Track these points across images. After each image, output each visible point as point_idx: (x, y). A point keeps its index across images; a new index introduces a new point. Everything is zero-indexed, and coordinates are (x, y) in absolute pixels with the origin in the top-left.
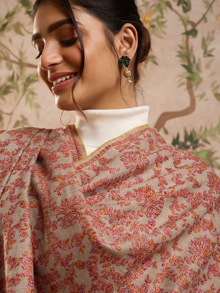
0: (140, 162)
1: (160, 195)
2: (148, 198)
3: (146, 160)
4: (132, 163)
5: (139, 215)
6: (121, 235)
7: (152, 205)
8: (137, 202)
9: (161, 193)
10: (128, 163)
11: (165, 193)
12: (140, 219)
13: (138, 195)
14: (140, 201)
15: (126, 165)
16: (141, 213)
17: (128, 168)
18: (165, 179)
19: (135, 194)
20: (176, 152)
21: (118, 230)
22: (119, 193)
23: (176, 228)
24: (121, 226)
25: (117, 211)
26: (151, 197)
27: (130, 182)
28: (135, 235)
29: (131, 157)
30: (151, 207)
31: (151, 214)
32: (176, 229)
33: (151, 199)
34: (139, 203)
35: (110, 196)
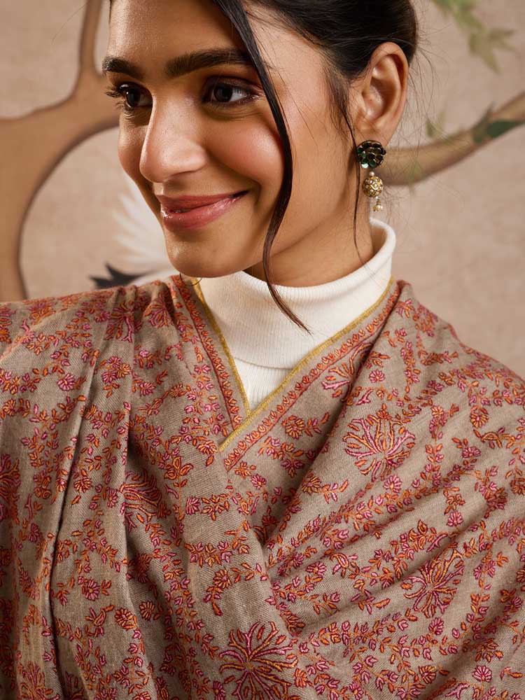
0: (394, 446)
1: (454, 558)
2: (428, 573)
3: (407, 436)
4: (375, 456)
5: (410, 620)
6: (369, 678)
7: (438, 588)
8: (404, 591)
9: (458, 552)
10: (365, 458)
11: (465, 547)
12: (412, 626)
13: (400, 551)
14: (410, 588)
15: (363, 468)
16: (412, 612)
17: (367, 473)
18: (459, 492)
19: (393, 552)
20: (475, 384)
21: (362, 665)
22: (356, 559)
23: (499, 654)
24: (369, 652)
25: (360, 626)
26: (434, 569)
27: (372, 497)
28: (403, 673)
29: (371, 438)
30: (436, 592)
31: (435, 607)
32: (500, 658)
33: (434, 574)
34: (409, 592)
35: (337, 571)
